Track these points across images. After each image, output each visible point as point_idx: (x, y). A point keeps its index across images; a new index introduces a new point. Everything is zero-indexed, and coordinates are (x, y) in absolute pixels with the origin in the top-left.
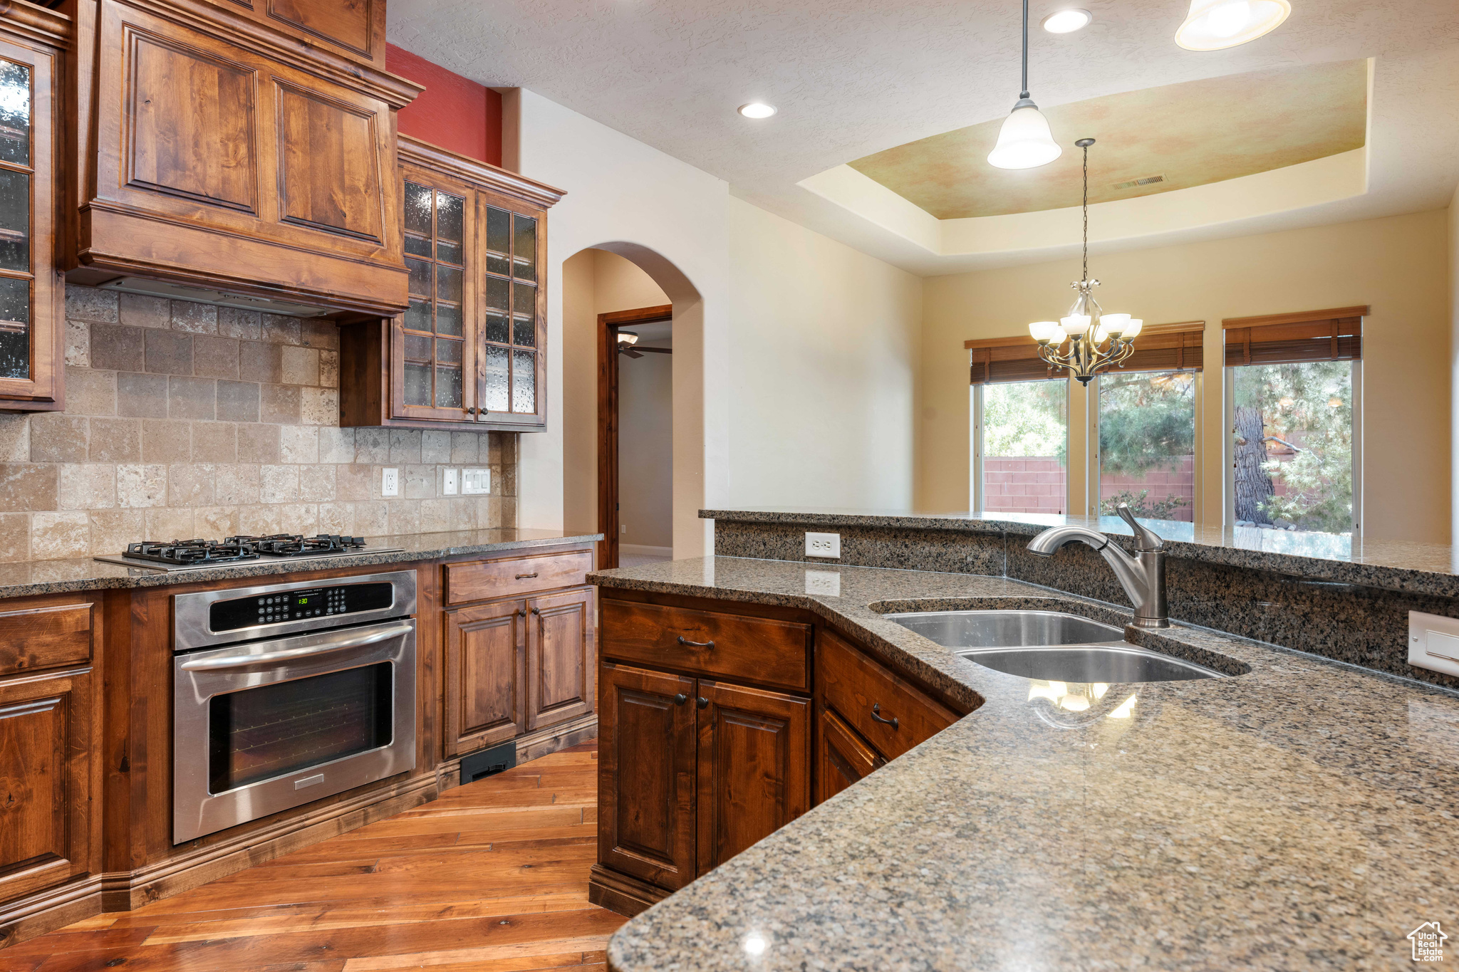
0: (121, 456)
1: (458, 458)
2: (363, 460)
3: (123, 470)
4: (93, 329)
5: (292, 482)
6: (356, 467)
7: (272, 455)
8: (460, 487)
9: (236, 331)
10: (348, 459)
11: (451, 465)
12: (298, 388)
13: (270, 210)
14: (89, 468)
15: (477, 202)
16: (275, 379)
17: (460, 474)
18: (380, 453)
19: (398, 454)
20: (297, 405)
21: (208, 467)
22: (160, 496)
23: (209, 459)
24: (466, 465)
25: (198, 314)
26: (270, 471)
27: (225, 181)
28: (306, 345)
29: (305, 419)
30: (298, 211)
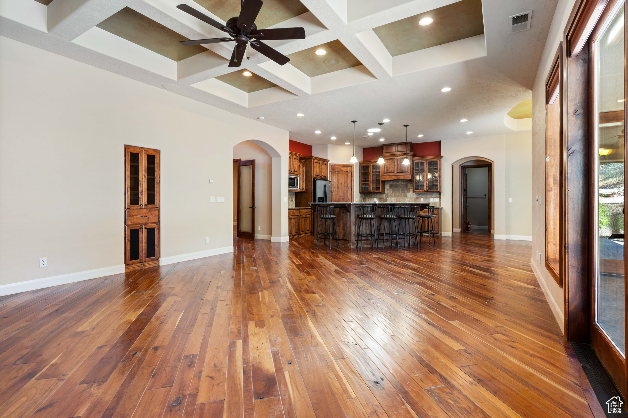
0: (392, 197)
1: (433, 196)
2: (418, 197)
3: (392, 198)
4: (390, 185)
5: (409, 200)
6: (417, 198)
7: (406, 196)
8: (433, 201)
9: (403, 183)
10: (416, 197)
11: (431, 197)
12: (409, 189)
13: (396, 172)
14: (389, 198)
15: (426, 162)
16: (407, 188)
17: (433, 199)
18: (420, 196)
19: (423, 196)
20: (409, 191)
21: (400, 198)
22: (395, 201)
23: (400, 197)
24: (434, 197)
25: (399, 182)
26: (406, 198)
27: (392, 170)
28: (410, 183)
29: (410, 192)
30: (398, 171)
